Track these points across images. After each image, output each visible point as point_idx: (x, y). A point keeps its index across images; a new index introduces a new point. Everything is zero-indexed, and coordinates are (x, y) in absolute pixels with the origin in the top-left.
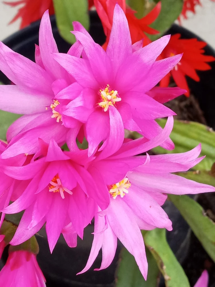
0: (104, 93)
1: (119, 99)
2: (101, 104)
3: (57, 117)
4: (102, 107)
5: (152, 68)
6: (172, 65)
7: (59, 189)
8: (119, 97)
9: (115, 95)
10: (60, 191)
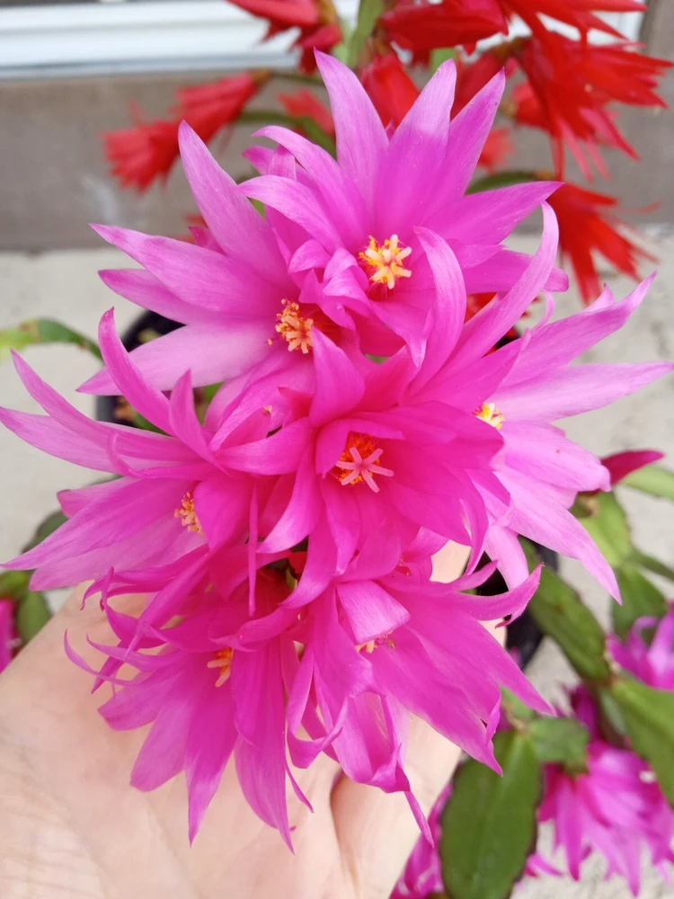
0: (371, 254)
1: (407, 251)
2: (377, 277)
3: (300, 346)
4: (382, 281)
5: (451, 140)
6: (492, 103)
7: (360, 475)
8: (405, 247)
9: (396, 245)
10: (364, 477)
